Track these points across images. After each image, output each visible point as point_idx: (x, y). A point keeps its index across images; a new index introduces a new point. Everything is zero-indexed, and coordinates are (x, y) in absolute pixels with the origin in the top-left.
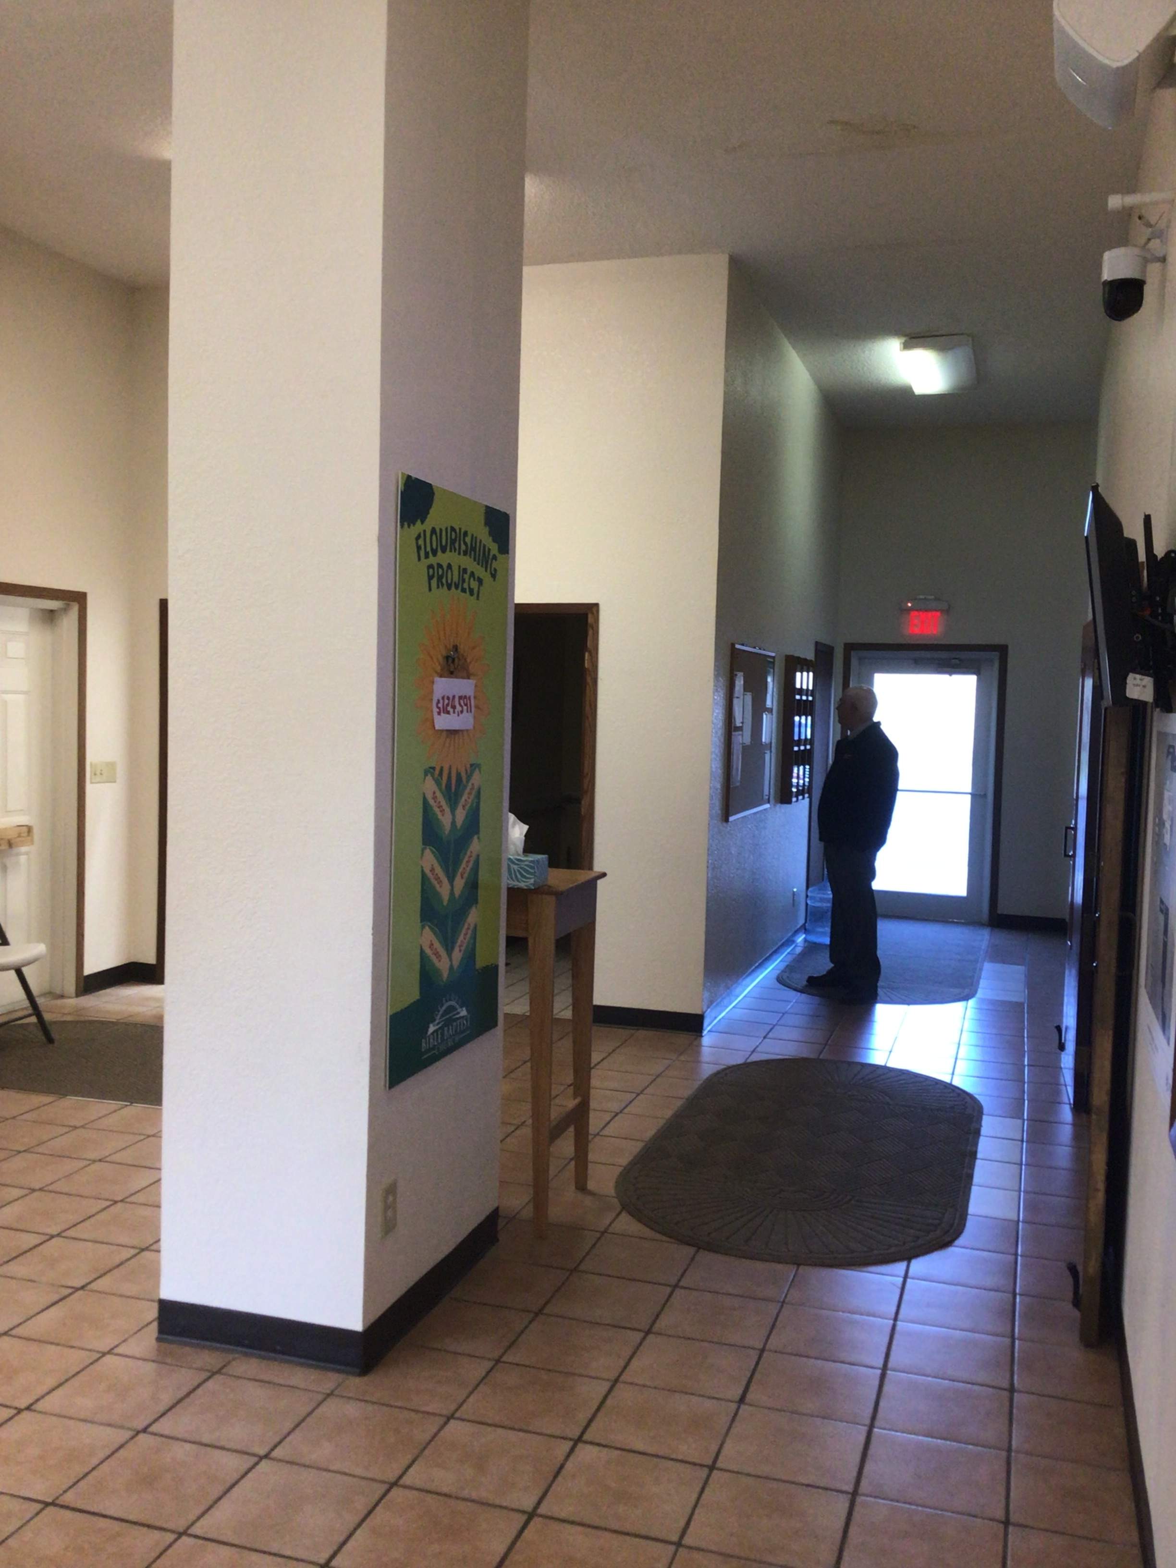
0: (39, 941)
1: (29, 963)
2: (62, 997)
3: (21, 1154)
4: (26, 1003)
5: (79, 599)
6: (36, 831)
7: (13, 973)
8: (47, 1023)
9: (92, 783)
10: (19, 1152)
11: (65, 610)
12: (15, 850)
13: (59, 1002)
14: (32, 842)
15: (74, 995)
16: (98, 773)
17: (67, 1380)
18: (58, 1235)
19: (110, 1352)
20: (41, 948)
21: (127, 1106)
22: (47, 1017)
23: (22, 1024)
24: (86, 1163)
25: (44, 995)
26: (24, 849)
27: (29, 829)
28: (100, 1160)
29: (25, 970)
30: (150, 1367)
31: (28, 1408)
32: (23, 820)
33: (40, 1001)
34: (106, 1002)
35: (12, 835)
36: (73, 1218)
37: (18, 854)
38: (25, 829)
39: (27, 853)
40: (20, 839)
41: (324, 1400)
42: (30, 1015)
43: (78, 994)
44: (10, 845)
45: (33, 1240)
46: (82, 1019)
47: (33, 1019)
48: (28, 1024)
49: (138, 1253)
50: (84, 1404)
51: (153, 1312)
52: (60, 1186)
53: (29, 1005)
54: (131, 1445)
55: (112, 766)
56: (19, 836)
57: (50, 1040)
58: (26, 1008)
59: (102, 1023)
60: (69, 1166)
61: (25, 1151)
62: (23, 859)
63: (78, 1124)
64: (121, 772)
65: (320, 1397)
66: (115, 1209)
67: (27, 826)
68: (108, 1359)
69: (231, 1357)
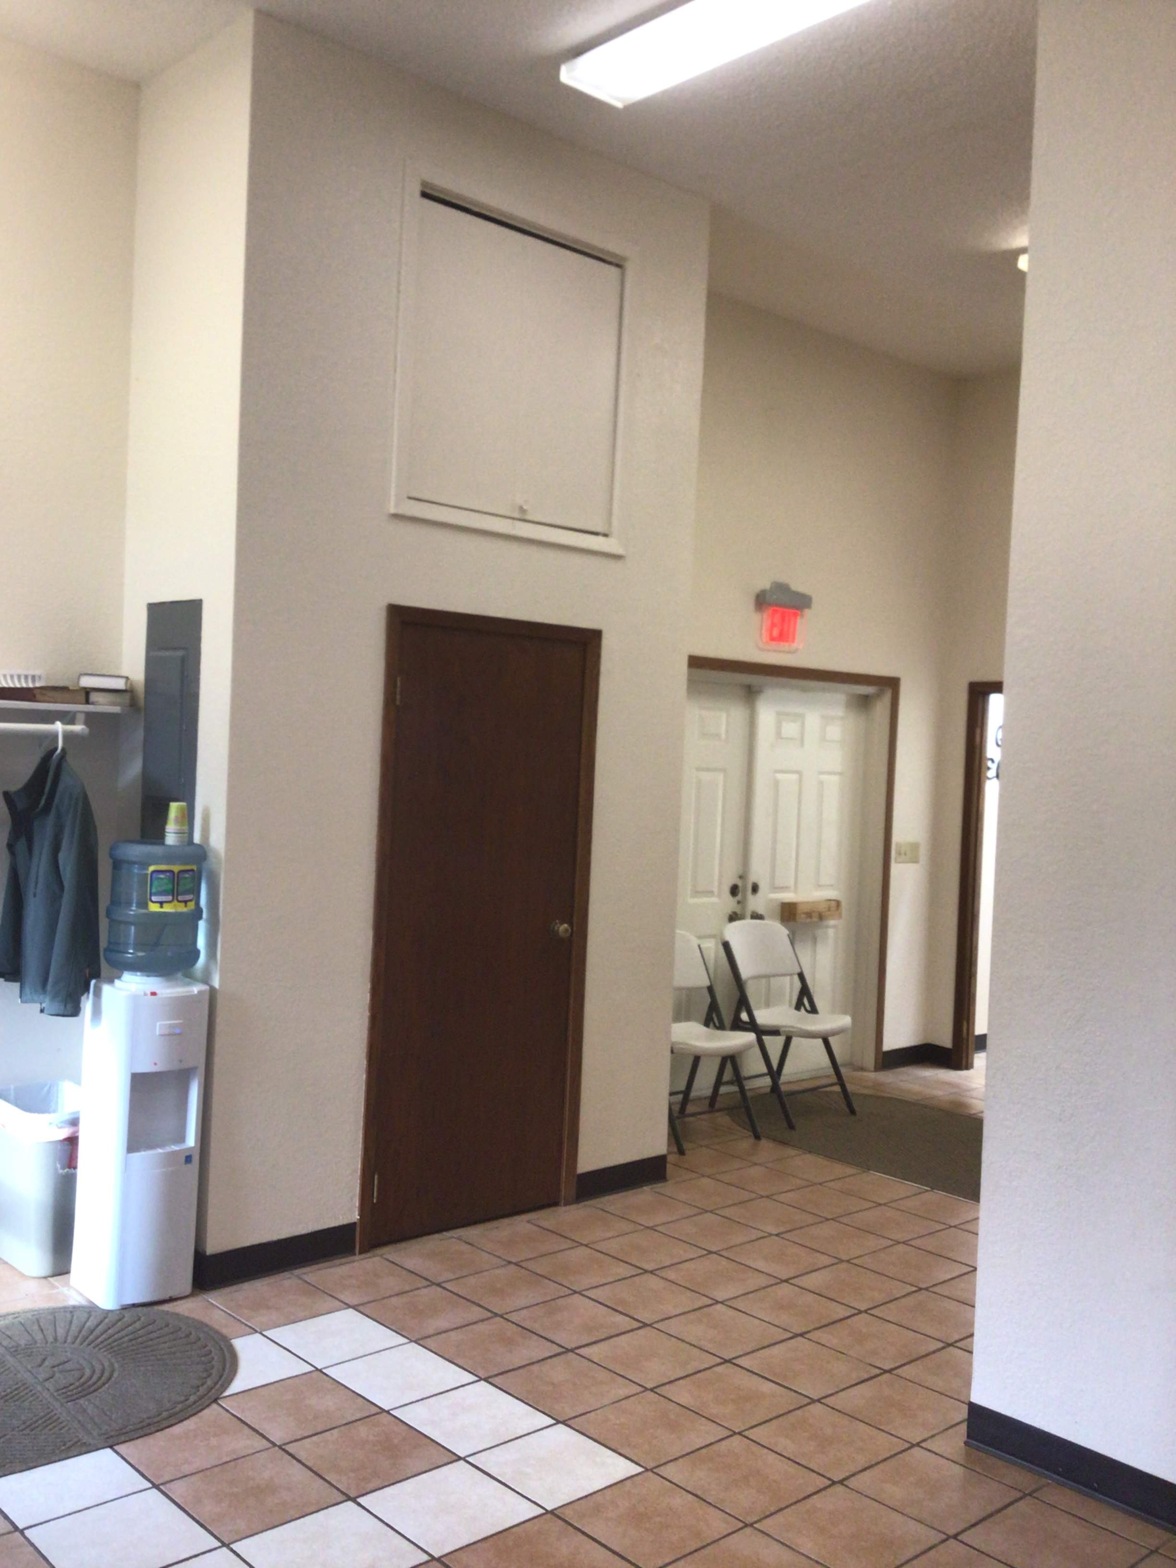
0: (845, 1012)
1: (834, 1033)
2: (862, 1069)
3: (828, 1222)
4: (831, 1071)
5: (891, 684)
6: (844, 904)
7: (820, 1041)
8: (850, 1094)
9: (896, 862)
10: (828, 1220)
11: (878, 695)
12: (825, 923)
13: (860, 1073)
14: (840, 916)
15: (873, 1069)
16: (903, 852)
17: (878, 1463)
18: (866, 1311)
19: (918, 1445)
20: (846, 1021)
21: (927, 1191)
22: (850, 1088)
23: (827, 1092)
24: (890, 1243)
25: (845, 1065)
26: (832, 922)
27: (838, 903)
28: (904, 1243)
29: (831, 1040)
30: (958, 1470)
31: (841, 1482)
32: (832, 894)
33: (843, 1070)
34: (901, 1081)
35: (822, 908)
36: (880, 1297)
37: (827, 927)
38: (833, 904)
39: (835, 927)
40: (829, 913)
41: (1147, 1556)
42: (832, 1085)
43: (877, 1069)
44: (821, 917)
45: (842, 1312)
46: (879, 1094)
47: (837, 1088)
48: (831, 1092)
49: (943, 1348)
50: (895, 1492)
51: (963, 1413)
52: (867, 1261)
53: (834, 1073)
54: (941, 1547)
55: (915, 847)
56: (829, 909)
57: (853, 1112)
58: (828, 1076)
59: (901, 1101)
60: (872, 1243)
61: (832, 1219)
62: (831, 932)
63: (882, 1202)
64: (923, 853)
65: (1144, 1552)
66: (923, 1296)
67: (834, 900)
68: (916, 1450)
69: (1044, 1481)
